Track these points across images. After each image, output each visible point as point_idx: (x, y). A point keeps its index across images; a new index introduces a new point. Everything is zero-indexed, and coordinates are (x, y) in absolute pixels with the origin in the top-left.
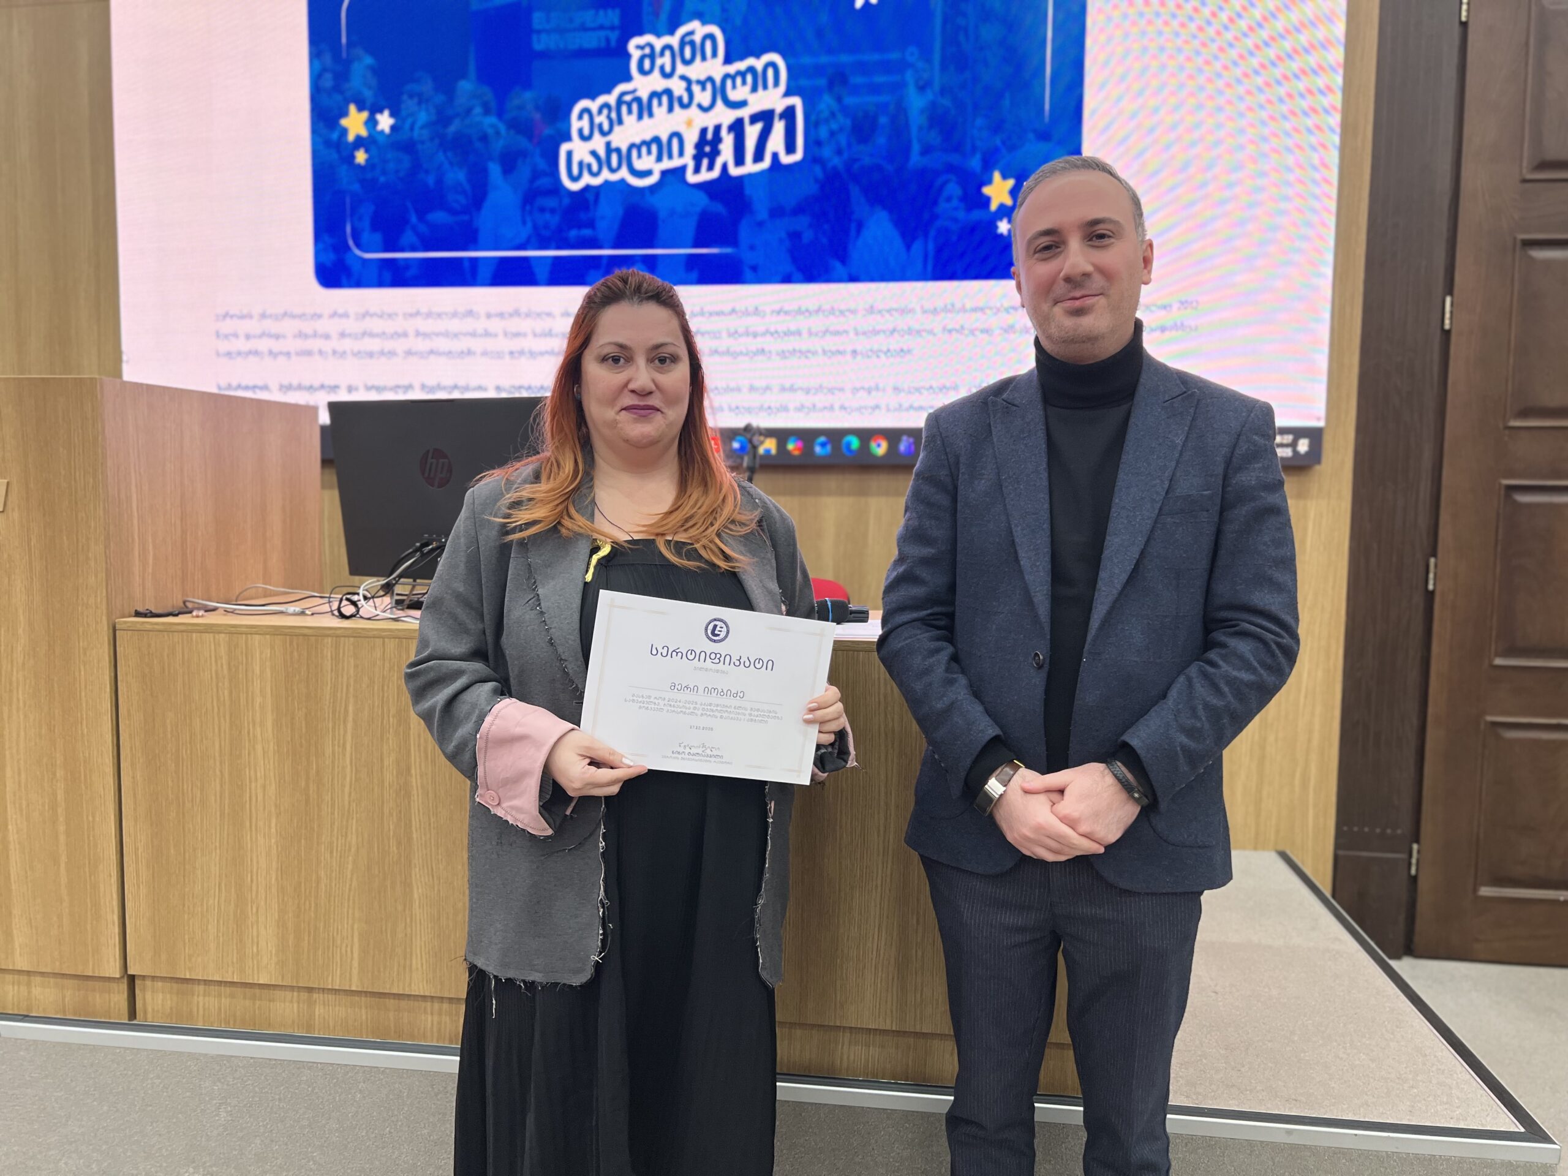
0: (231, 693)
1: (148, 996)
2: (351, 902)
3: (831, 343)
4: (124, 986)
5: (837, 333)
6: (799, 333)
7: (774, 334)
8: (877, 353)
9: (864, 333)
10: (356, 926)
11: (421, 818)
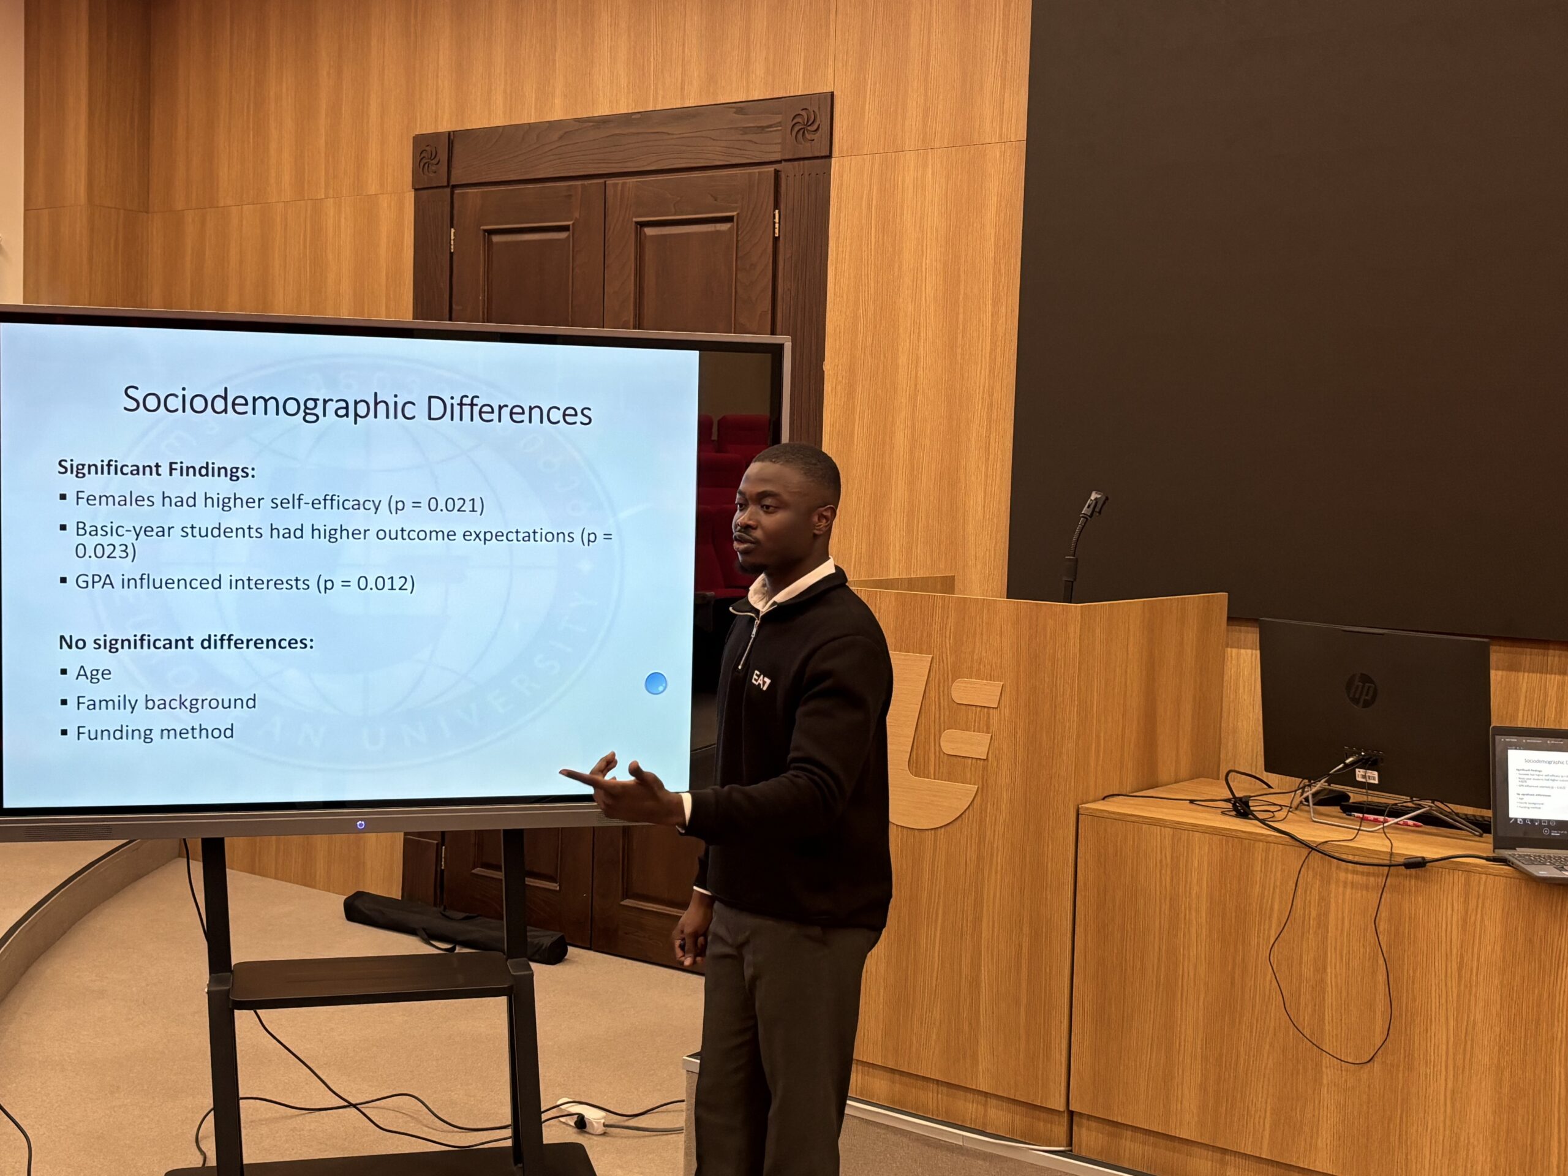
0: (1172, 880)
1: (1084, 1131)
2: (1266, 1079)
4: (1065, 1119)
10: (1269, 1100)
11: (1334, 1013)
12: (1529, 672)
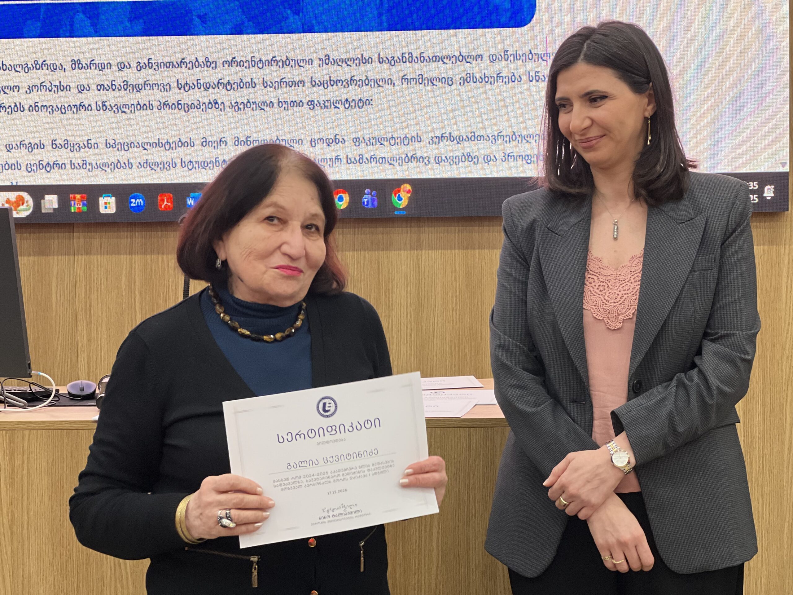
3: (285, 94)
5: (292, 84)
6: (252, 84)
7: (228, 86)
8: (334, 104)
9: (321, 84)
12: (58, 255)
